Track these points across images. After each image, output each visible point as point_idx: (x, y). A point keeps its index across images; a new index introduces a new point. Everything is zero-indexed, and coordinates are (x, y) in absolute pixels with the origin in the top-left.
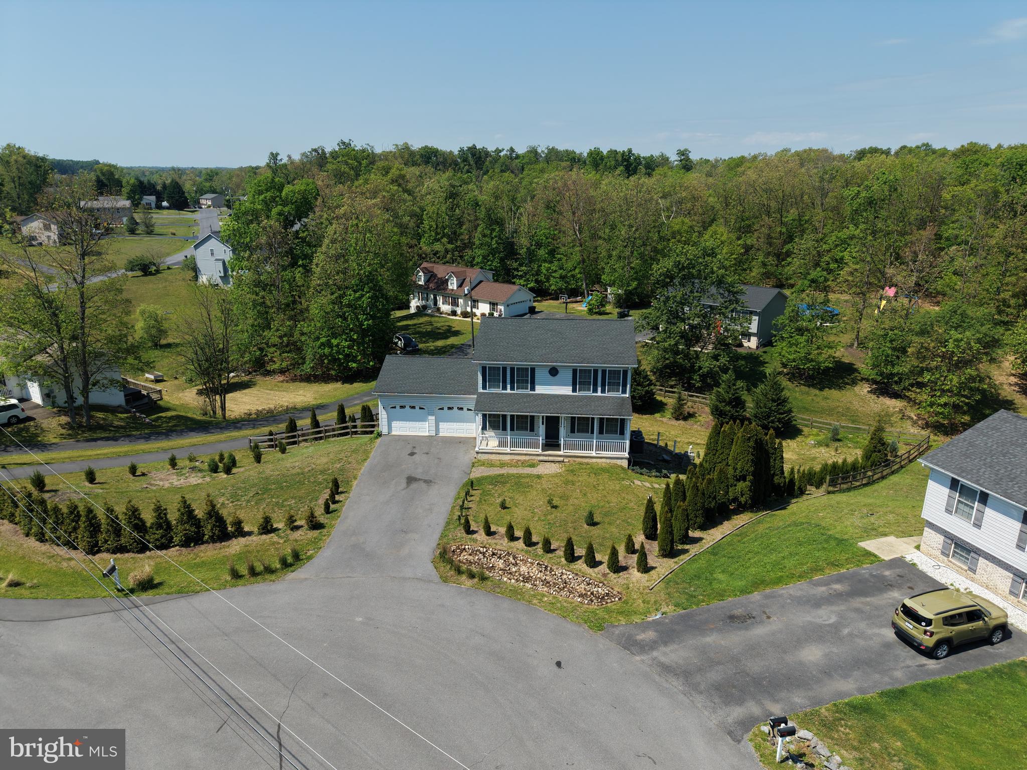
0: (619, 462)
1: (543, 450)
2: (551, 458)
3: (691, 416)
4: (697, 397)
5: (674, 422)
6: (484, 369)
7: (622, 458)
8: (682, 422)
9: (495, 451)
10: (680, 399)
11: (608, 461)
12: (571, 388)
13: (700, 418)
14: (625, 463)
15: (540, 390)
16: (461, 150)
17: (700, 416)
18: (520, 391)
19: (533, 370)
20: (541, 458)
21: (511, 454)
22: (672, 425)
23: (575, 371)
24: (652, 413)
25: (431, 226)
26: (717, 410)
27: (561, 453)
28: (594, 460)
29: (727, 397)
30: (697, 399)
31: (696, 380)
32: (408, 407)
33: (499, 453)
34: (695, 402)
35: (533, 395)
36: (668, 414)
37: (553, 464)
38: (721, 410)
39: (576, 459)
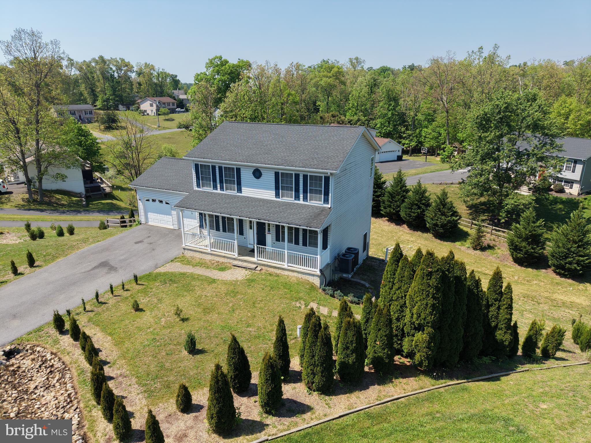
0: (311, 279)
1: (240, 254)
2: (245, 264)
3: (490, 247)
4: (504, 232)
5: (472, 252)
6: (197, 166)
7: (313, 275)
8: (478, 252)
9: (198, 249)
10: (479, 231)
11: (300, 276)
12: (274, 192)
13: (499, 251)
14: (317, 281)
15: (247, 192)
16: (404, 68)
17: (499, 249)
18: (229, 192)
19: (238, 170)
20: (236, 263)
21: (211, 254)
22: (468, 253)
23: (277, 174)
24: (454, 241)
25: (353, 104)
26: (512, 245)
27: (254, 260)
28: (286, 273)
29: (525, 233)
30: (502, 234)
31: (501, 216)
32: (157, 201)
33: (202, 252)
34: (499, 236)
35: (238, 197)
36: (468, 243)
37: (244, 270)
38: (517, 246)
39: (269, 269)
